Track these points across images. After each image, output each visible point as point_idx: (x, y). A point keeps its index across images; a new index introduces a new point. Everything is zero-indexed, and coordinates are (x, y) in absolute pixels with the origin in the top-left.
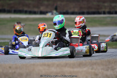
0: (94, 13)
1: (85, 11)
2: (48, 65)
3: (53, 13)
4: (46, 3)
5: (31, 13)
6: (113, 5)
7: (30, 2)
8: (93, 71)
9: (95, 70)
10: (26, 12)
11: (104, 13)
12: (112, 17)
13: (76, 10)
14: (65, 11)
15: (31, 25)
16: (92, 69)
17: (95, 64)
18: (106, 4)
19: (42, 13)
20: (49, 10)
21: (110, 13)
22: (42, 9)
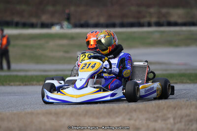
0: (132, 25)
1: (118, 21)
2: (57, 114)
3: (64, 27)
4: (50, 8)
5: (25, 25)
6: (164, 10)
7: (24, 7)
8: (132, 122)
9: (135, 120)
10: (17, 25)
11: (149, 25)
12: (163, 32)
13: (102, 20)
14: (82, 22)
15: (26, 46)
16: (130, 119)
17: (135, 110)
18: (152, 10)
19: (44, 26)
20: (55, 21)
21: (158, 24)
22: (45, 18)
